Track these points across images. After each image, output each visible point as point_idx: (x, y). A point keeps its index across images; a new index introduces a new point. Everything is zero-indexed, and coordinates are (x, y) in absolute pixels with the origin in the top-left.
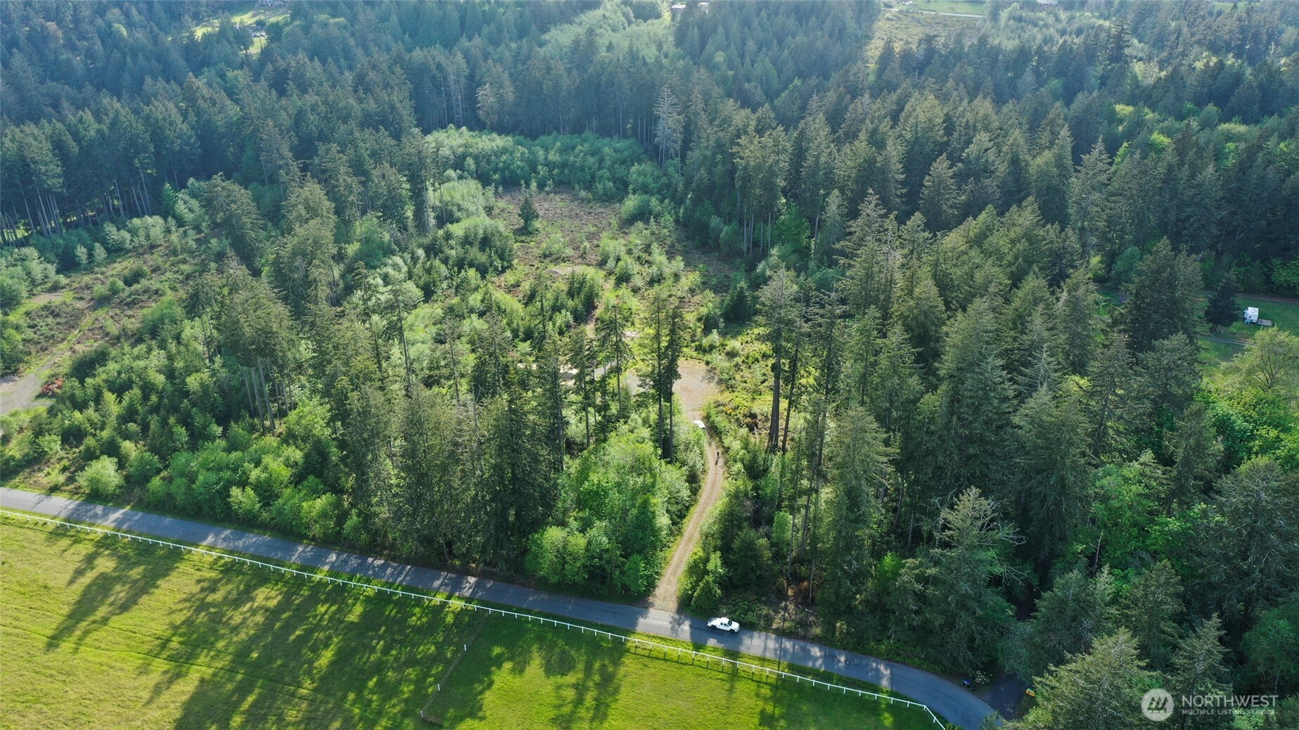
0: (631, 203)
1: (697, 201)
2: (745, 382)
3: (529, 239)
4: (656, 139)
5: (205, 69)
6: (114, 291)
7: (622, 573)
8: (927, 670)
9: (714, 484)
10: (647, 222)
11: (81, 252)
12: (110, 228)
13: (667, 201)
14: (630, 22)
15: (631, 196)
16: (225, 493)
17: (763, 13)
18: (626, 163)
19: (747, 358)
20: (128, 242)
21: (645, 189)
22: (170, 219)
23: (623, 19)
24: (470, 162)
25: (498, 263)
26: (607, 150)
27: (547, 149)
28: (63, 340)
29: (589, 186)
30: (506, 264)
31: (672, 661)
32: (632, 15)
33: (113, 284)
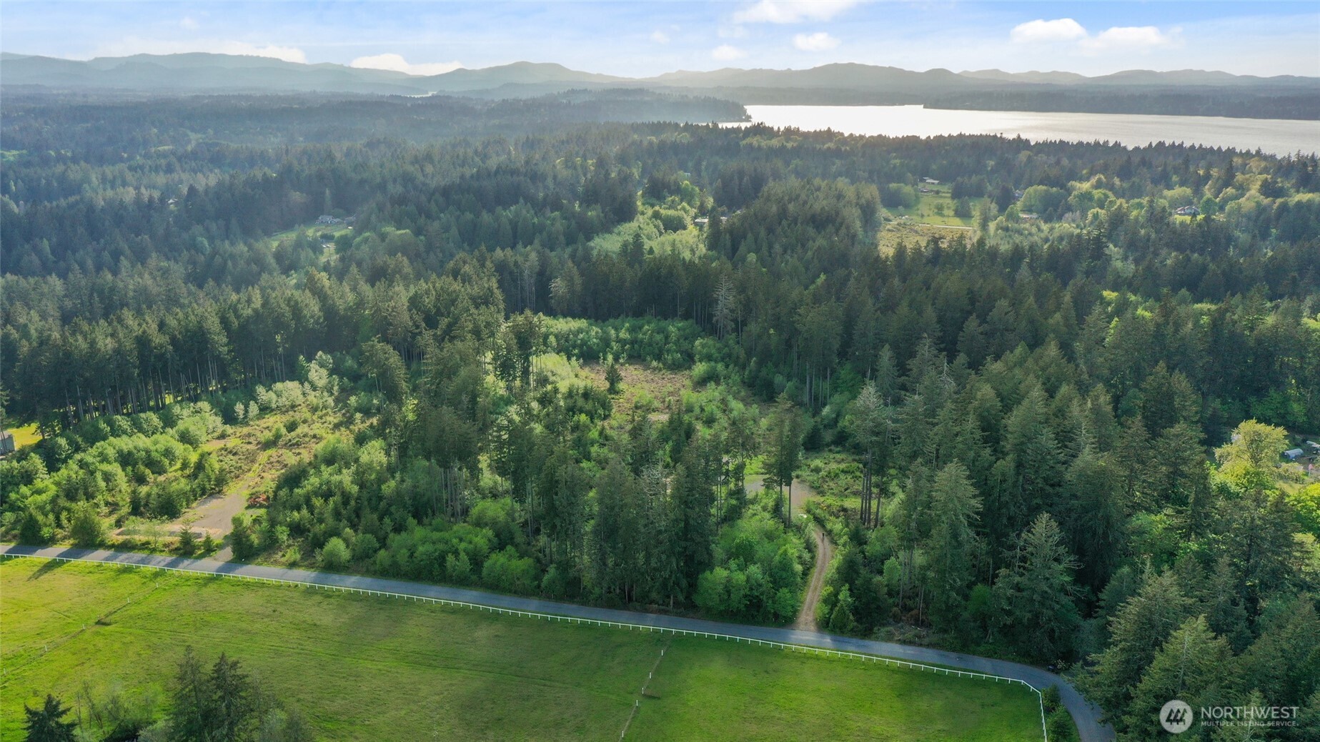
0: (700, 368)
1: (761, 363)
2: (832, 489)
3: (617, 397)
4: (715, 319)
5: (293, 272)
6: (278, 436)
7: (774, 602)
8: (1019, 662)
9: (825, 554)
10: (718, 383)
11: (239, 408)
12: (260, 390)
13: (731, 366)
14: (661, 234)
15: (698, 364)
16: (442, 558)
17: (784, 222)
18: (690, 338)
19: (829, 473)
20: (274, 402)
21: (709, 358)
22: (306, 384)
23: (655, 230)
24: (552, 339)
25: (601, 411)
26: (671, 328)
27: (616, 329)
28: (250, 470)
29: (658, 357)
30: (607, 413)
31: (823, 659)
32: (662, 227)
33: (278, 430)
